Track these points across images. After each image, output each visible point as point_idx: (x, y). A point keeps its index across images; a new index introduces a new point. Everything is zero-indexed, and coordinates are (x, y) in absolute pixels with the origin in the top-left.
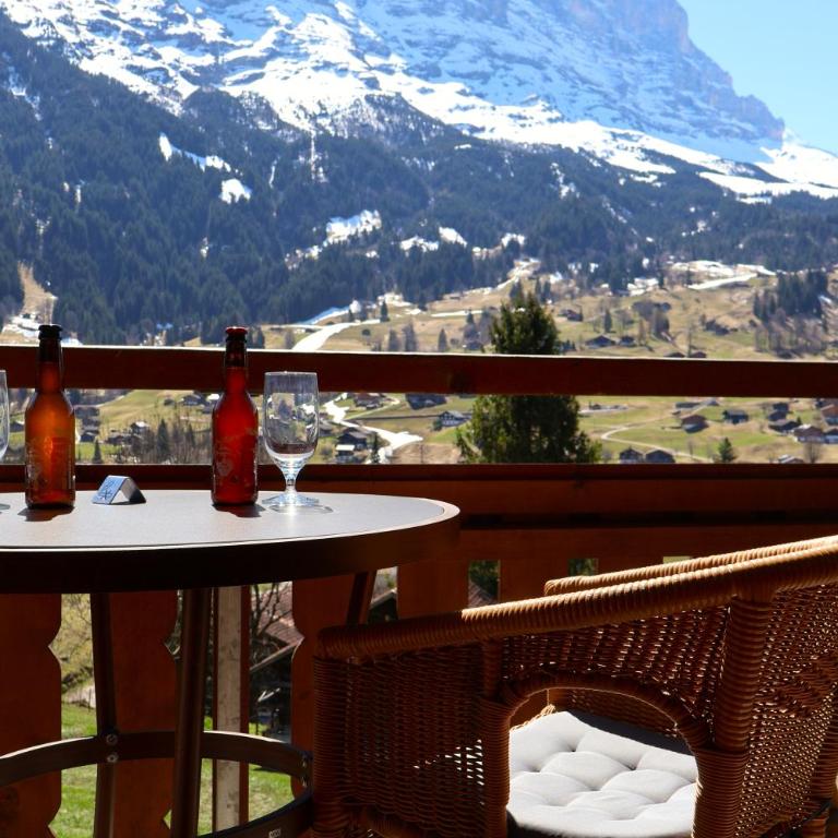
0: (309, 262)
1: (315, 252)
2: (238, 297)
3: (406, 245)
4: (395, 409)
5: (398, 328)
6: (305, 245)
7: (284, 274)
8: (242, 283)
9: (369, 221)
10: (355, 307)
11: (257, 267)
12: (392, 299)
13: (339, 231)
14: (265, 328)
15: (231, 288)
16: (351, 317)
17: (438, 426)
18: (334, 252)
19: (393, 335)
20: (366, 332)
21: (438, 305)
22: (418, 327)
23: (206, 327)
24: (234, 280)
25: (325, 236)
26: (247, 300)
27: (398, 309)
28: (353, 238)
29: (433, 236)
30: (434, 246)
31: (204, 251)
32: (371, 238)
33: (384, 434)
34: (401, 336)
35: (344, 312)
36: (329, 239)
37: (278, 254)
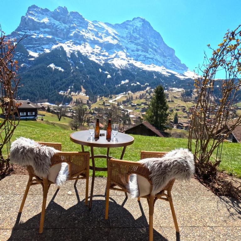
0: (119, 87)
1: (119, 85)
2: (109, 91)
3: (132, 84)
4: (130, 107)
5: (130, 96)
6: (118, 84)
7: (115, 88)
8: (110, 89)
9: (127, 81)
10: (124, 93)
11: (112, 87)
12: (130, 92)
13: (123, 82)
14: (113, 95)
15: (108, 90)
16: (124, 94)
17: (135, 109)
18: (122, 85)
19: (130, 97)
20: (126, 96)
21: (136, 93)
22: (133, 96)
23: (105, 95)
24: (109, 89)
25: (121, 83)
26: (110, 92)
27: (130, 93)
28: (125, 83)
29: (136, 83)
30: (136, 85)
31: (105, 85)
32: (127, 83)
33: (128, 110)
34: (131, 97)
35: (123, 94)
36: (122, 84)
37: (115, 85)
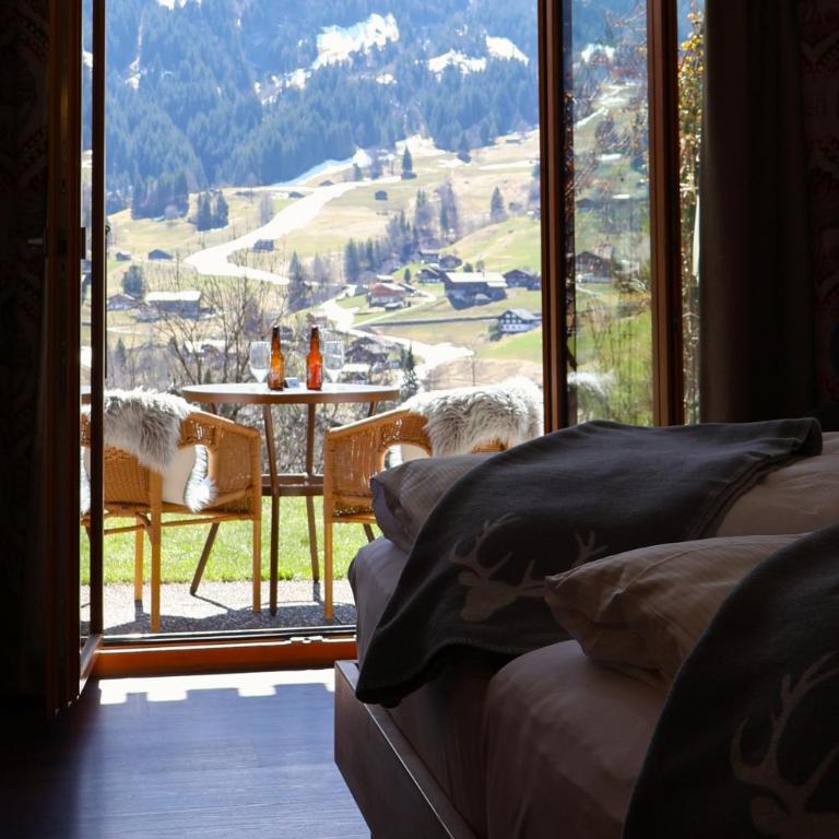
0: (291, 94)
1: (299, 78)
2: (187, 148)
3: (437, 65)
4: (429, 309)
5: (430, 189)
6: (284, 66)
7: (251, 114)
8: (193, 126)
9: (379, 30)
10: (362, 158)
11: (213, 104)
12: (419, 145)
13: (335, 45)
14: (229, 192)
15: (175, 133)
16: (358, 174)
17: (497, 334)
18: (328, 79)
19: (421, 199)
20: (381, 195)
21: (487, 153)
22: (459, 187)
23: (138, 193)
24: (181, 124)
25: (314, 53)
26: (199, 152)
27: (426, 161)
28: (358, 58)
29: (477, 50)
30: (479, 65)
31: (135, 81)
32: (385, 55)
33: (418, 350)
34: (433, 200)
35: (347, 165)
36: (321, 61)
37: (245, 85)
